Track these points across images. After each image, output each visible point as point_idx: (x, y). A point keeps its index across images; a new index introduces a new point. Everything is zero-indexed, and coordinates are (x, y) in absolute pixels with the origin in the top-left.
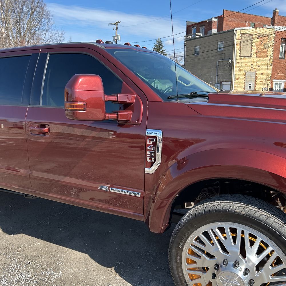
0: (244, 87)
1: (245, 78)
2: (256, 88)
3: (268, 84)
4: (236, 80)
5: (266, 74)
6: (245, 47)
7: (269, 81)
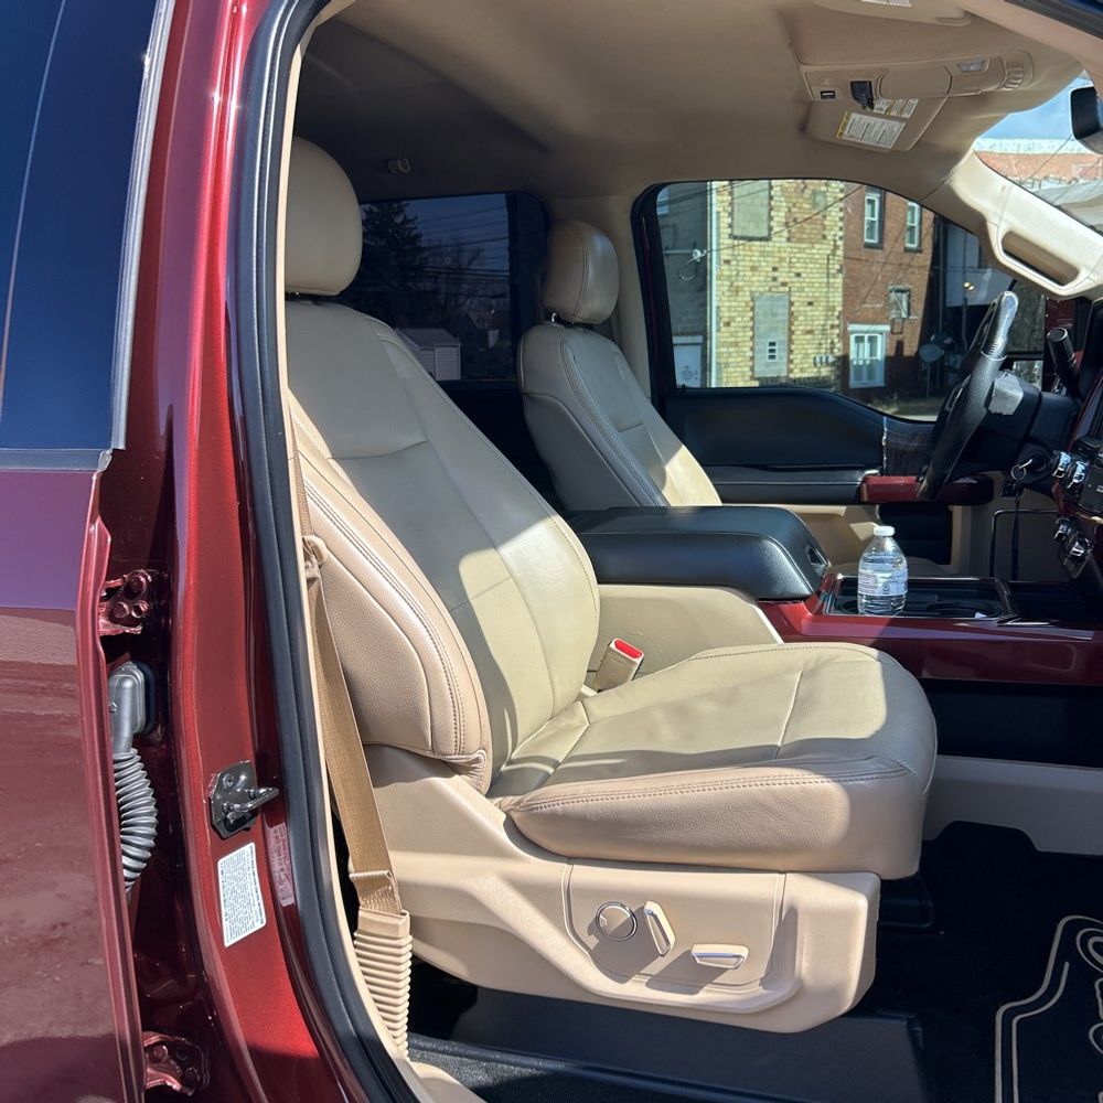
0: (750, 354)
1: (752, 319)
2: (792, 357)
3: (832, 343)
4: (723, 329)
5: (824, 304)
6: (747, 200)
7: (837, 331)
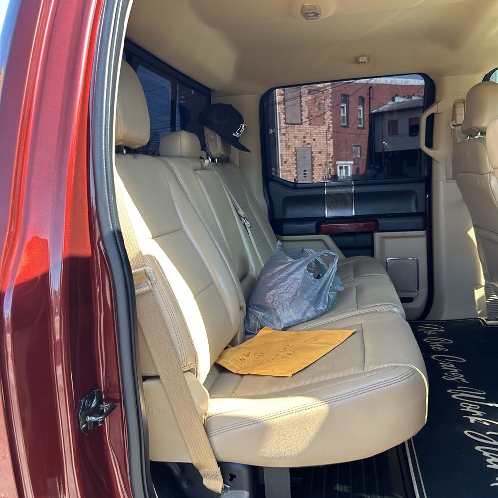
0: (296, 175)
1: (296, 160)
2: (313, 176)
3: (330, 170)
4: (284, 165)
5: (325, 152)
6: (291, 107)
7: (331, 164)
